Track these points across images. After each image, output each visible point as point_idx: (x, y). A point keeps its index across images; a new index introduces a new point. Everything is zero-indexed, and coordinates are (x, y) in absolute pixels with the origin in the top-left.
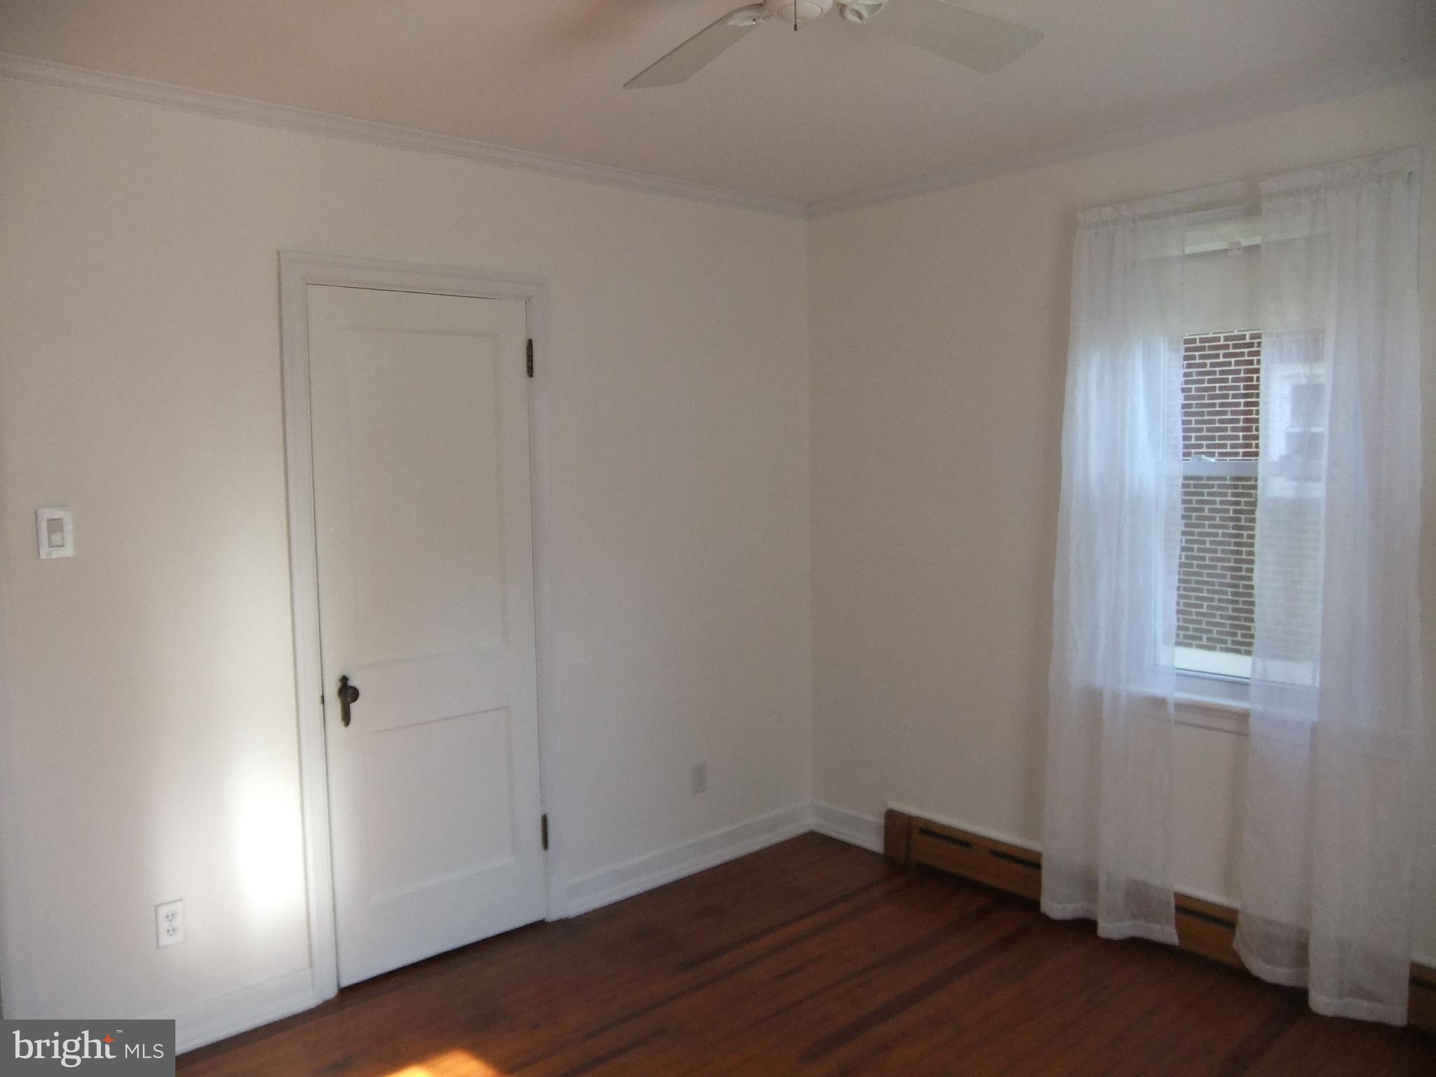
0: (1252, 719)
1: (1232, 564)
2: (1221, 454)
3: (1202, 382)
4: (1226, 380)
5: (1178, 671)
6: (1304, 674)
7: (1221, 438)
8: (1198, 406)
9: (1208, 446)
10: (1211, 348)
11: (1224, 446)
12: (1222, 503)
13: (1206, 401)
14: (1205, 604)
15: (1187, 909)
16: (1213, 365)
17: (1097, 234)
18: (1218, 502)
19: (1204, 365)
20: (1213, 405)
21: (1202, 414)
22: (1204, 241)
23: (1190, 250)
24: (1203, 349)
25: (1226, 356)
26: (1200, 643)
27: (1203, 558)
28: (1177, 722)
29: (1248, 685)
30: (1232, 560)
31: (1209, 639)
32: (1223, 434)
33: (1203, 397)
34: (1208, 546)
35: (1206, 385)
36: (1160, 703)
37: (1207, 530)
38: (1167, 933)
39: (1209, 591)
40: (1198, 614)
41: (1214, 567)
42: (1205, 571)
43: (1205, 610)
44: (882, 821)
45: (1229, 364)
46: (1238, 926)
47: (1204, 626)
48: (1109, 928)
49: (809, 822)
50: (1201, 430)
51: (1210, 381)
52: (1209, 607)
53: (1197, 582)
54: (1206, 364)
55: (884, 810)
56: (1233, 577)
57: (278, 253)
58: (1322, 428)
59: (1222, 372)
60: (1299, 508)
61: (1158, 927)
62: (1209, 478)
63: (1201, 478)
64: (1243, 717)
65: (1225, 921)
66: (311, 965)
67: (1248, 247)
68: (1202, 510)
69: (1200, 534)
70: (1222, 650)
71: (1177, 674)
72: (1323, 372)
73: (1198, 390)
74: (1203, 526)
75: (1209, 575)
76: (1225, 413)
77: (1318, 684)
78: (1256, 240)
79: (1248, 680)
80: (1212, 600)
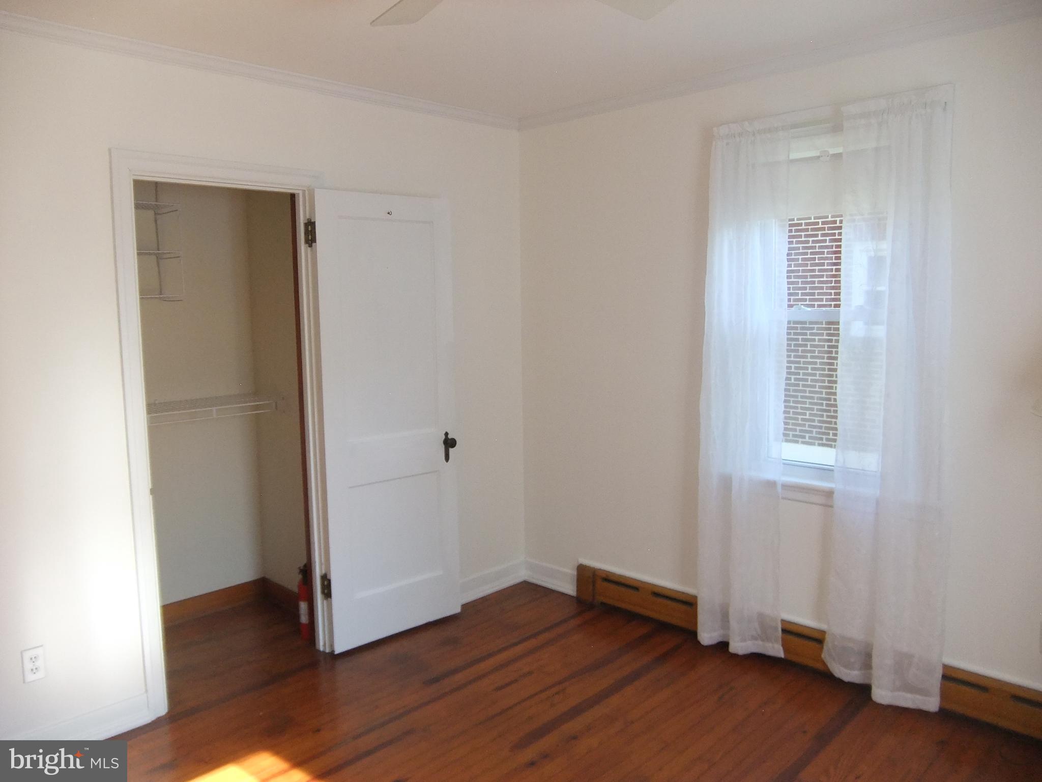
0: (835, 495)
1: (826, 384)
2: (819, 306)
3: (806, 254)
4: (823, 253)
5: (784, 461)
6: (871, 461)
7: (819, 294)
8: (804, 271)
9: (810, 300)
10: (813, 230)
11: (822, 300)
12: (820, 340)
13: (809, 268)
14: (808, 413)
15: (790, 632)
16: (813, 242)
17: (727, 144)
18: (817, 340)
19: (808, 242)
20: (814, 271)
21: (806, 277)
22: (802, 150)
23: (793, 156)
24: (807, 230)
25: (823, 235)
26: (804, 440)
27: (807, 380)
28: (783, 498)
29: (833, 471)
30: (826, 381)
31: (810, 438)
32: (821, 291)
33: (807, 265)
34: (810, 371)
35: (809, 256)
36: (771, 484)
37: (809, 360)
38: (776, 649)
39: (811, 403)
40: (803, 420)
41: (814, 387)
42: (808, 389)
43: (807, 417)
44: (575, 573)
45: (825, 241)
46: (826, 641)
47: (807, 428)
48: (738, 646)
49: (521, 575)
50: (805, 288)
51: (812, 253)
52: (810, 415)
53: (802, 397)
54: (809, 241)
55: (576, 565)
56: (827, 393)
57: (110, 150)
58: (883, 288)
59: (820, 247)
60: (868, 343)
61: (770, 645)
62: (811, 323)
63: (805, 323)
64: (829, 494)
65: (816, 639)
66: (146, 691)
67: (834, 155)
68: (806, 346)
69: (804, 363)
70: (819, 445)
71: (784, 464)
72: (885, 247)
73: (803, 259)
74: (806, 357)
75: (810, 392)
76: (822, 276)
77: (880, 470)
78: (840, 150)
79: (833, 467)
80: (812, 409)
